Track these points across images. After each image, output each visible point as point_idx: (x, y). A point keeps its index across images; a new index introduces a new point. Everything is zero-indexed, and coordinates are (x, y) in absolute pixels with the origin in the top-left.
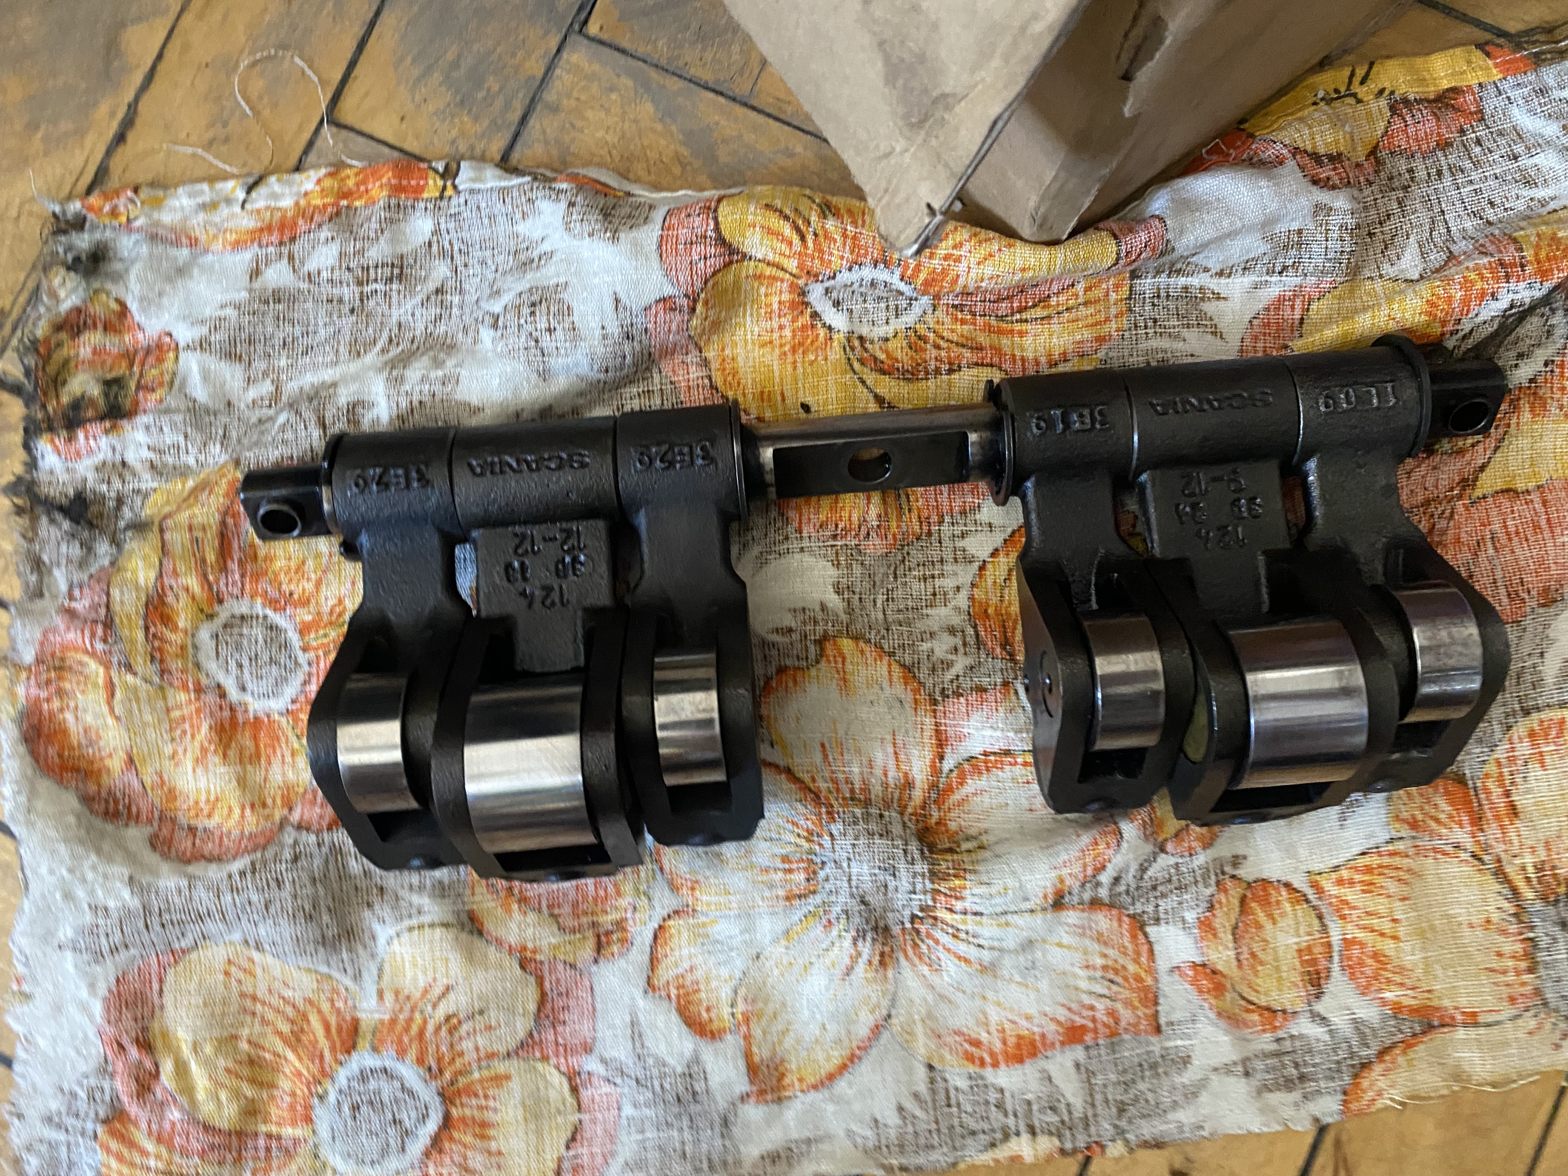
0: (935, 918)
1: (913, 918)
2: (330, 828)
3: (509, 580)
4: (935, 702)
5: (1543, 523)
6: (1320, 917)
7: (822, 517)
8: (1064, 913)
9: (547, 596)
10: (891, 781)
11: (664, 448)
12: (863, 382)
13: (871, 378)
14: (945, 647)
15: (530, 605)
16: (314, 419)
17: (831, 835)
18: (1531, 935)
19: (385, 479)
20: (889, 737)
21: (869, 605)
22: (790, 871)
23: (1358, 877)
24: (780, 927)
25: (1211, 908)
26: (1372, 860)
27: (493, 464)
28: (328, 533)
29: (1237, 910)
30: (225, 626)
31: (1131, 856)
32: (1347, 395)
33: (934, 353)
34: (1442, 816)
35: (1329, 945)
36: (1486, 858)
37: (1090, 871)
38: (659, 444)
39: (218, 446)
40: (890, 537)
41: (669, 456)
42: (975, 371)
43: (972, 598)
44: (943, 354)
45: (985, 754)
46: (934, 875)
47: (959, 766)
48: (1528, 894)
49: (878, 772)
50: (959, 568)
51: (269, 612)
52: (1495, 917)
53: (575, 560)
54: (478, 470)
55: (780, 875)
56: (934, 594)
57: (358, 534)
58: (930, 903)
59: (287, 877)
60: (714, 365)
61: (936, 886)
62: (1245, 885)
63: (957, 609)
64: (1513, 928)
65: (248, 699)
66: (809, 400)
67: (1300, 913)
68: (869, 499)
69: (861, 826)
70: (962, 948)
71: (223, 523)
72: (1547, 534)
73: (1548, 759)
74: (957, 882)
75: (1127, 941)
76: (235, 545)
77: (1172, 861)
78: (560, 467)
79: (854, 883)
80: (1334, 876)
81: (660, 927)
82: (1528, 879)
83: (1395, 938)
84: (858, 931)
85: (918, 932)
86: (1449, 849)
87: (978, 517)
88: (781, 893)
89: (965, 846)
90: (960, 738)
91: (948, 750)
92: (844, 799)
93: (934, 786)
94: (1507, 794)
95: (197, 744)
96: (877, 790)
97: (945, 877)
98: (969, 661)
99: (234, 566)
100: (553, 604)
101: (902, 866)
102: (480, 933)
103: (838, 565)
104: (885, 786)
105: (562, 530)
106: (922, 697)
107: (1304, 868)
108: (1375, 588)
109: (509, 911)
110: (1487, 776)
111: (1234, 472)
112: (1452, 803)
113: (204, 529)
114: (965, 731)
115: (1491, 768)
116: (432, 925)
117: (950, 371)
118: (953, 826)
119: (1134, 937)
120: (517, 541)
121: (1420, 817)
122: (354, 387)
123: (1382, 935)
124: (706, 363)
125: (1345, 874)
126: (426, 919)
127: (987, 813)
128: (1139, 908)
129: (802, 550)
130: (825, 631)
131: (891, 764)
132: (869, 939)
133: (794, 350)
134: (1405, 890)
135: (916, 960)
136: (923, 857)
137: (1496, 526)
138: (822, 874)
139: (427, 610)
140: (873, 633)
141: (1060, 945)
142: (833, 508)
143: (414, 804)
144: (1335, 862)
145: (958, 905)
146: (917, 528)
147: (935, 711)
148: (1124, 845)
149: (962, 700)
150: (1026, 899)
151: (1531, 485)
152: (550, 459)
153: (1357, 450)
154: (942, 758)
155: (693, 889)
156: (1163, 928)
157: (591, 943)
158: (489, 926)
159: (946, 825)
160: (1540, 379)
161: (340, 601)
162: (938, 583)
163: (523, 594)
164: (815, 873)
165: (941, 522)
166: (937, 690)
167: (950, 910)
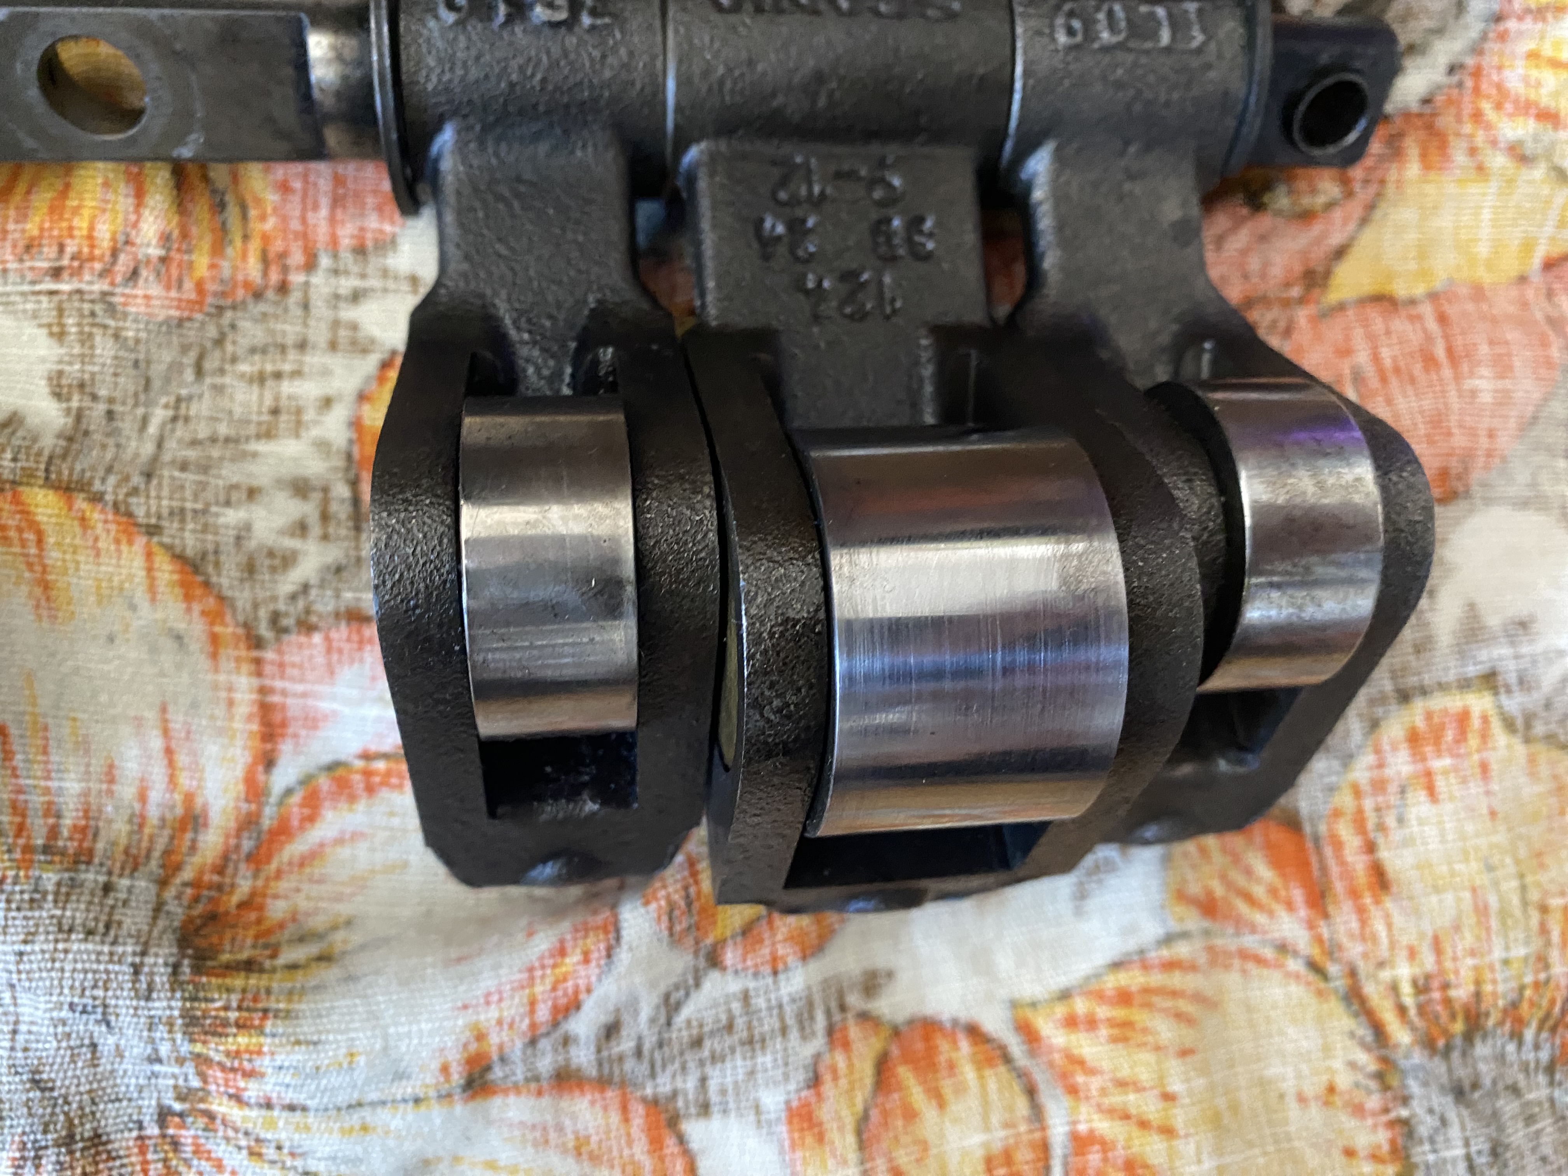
0: (211, 1116)
1: (163, 1115)
4: (257, 643)
6: (1031, 1092)
8: (497, 1102)
10: (153, 813)
14: (280, 521)
18: (1404, 1113)
20: (151, 715)
23: (1103, 1012)
25: (815, 1082)
26: (1132, 979)
29: (869, 1081)
32: (1110, 14)
34: (1259, 891)
35: (1044, 1148)
36: (1333, 969)
37: (543, 1013)
40: (188, 285)
43: (357, 424)
45: (367, 756)
46: (195, 1024)
47: (307, 780)
48: (1401, 1036)
50: (336, 362)
52: (1344, 1080)
56: (277, 412)
58: (195, 1083)
61: (198, 1048)
62: (886, 1033)
63: (324, 445)
64: (1374, 1102)
67: (992, 1085)
68: (140, 195)
69: (49, 910)
72: (1447, 372)
73: (1440, 783)
74: (243, 1040)
75: (640, 1150)
77: (734, 985)
79: (20, 1041)
80: (1060, 1011)
82: (1402, 1010)
83: (1168, 1131)
84: (23, 1148)
85: (176, 1144)
86: (1268, 953)
89: (288, 956)
90: (313, 722)
91: (285, 747)
92: (27, 848)
93: (249, 822)
94: (1370, 847)
96: (113, 830)
97: (219, 1028)
98: (333, 554)
101: (126, 1003)
103: (60, 335)
104: (139, 821)
106: (228, 630)
107: (1004, 993)
110: (1337, 814)
111: (882, 164)
112: (1277, 863)
114: (325, 706)
115: (1346, 800)
118: (276, 910)
119: (656, 1144)
121: (1219, 891)
123: (1144, 1125)
125: (1081, 1006)
128: (664, 1085)
131: (158, 774)
132: (49, 1164)
134: (1188, 1035)
136: (176, 981)
137: (1362, 357)
140: (112, 480)
141: (491, 1165)
142: (56, 209)
144: (1062, 981)
145: (253, 1090)
146: (255, 273)
147: (257, 661)
148: (623, 956)
149: (317, 638)
150: (400, 1076)
151: (1419, 290)
153: (1127, 143)
154: (269, 762)
156: (716, 1122)
159: (261, 908)
160: (1440, 99)
162: (287, 387)
165: (310, 267)
166: (263, 614)
167: (237, 1098)
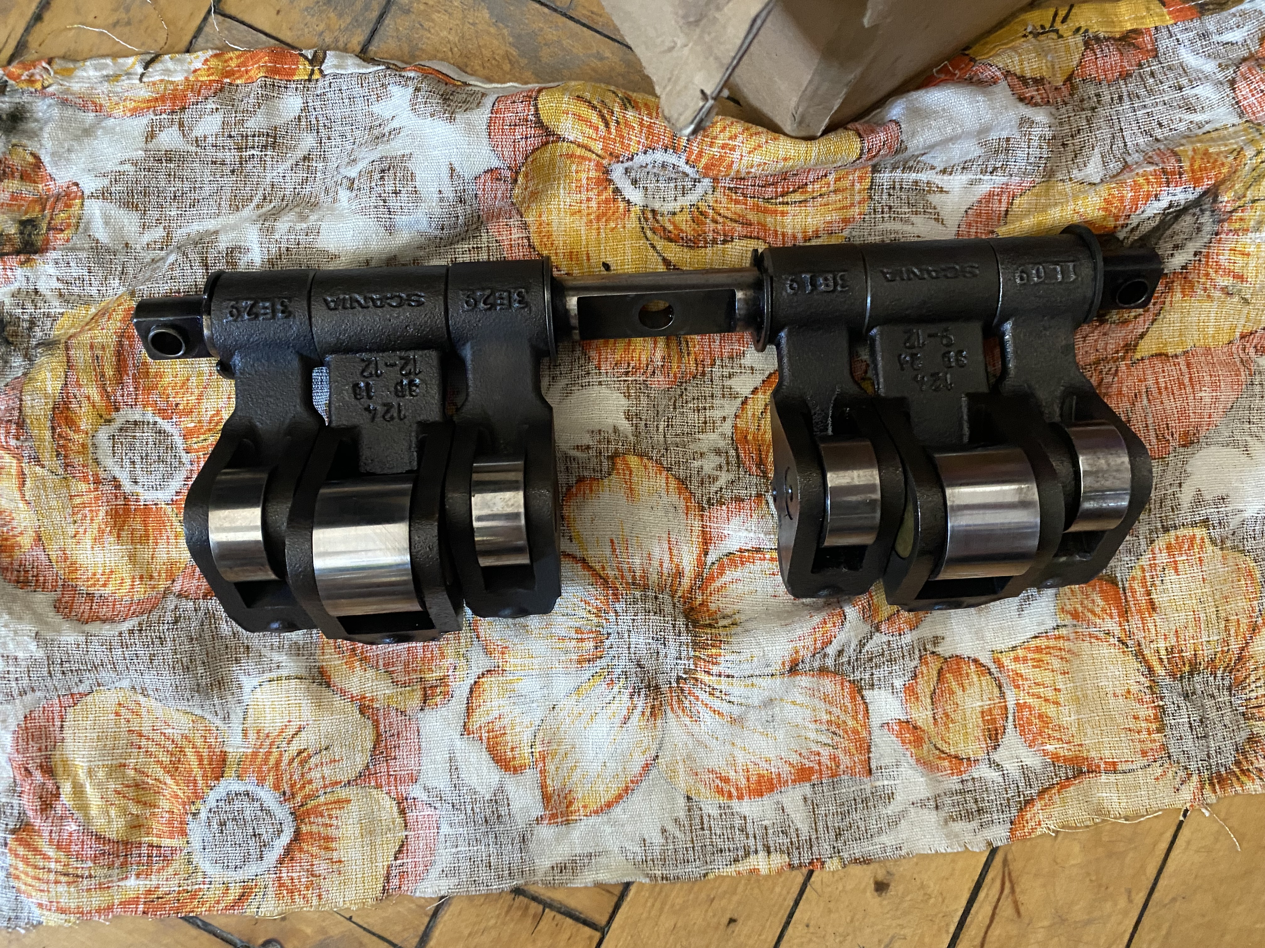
0: (696, 679)
1: (679, 679)
2: (205, 597)
3: (356, 398)
4: (703, 509)
5: (1186, 381)
6: (1000, 687)
7: (617, 357)
8: (799, 678)
9: (387, 412)
10: (665, 571)
11: (488, 292)
12: (654, 247)
13: (660, 244)
14: (713, 465)
15: (373, 419)
16: (198, 260)
17: (616, 612)
18: (1161, 703)
19: (254, 310)
20: (665, 536)
21: (652, 429)
22: (582, 640)
23: (1030, 655)
24: (572, 685)
25: (915, 677)
26: (1042, 642)
27: (344, 299)
28: (209, 355)
29: (935, 679)
30: (121, 429)
31: (852, 634)
32: (1038, 270)
33: (712, 226)
34: (1098, 610)
35: (1006, 708)
36: (1130, 643)
37: (819, 645)
38: (483, 289)
39: (117, 281)
40: (671, 375)
41: (491, 300)
42: (744, 242)
43: (735, 427)
44: (720, 227)
45: (741, 551)
46: (696, 645)
47: (720, 560)
48: (1160, 671)
49: (656, 563)
50: (725, 402)
51: (158, 419)
52: (1134, 688)
53: (411, 383)
54: (332, 305)
55: (574, 643)
56: (705, 423)
57: (232, 355)
58: (692, 667)
59: (169, 635)
60: (533, 229)
61: (697, 654)
62: (942, 660)
63: (723, 435)
64: (1148, 698)
65: (139, 489)
66: (609, 260)
67: (984, 683)
68: (655, 343)
69: (640, 605)
70: (717, 704)
71: (120, 344)
72: (1189, 390)
73: (1180, 566)
74: (714, 651)
75: (847, 701)
76: (130, 363)
77: (885, 639)
78: (399, 306)
79: (632, 650)
80: (1012, 654)
81: (475, 682)
82: (1161, 660)
83: (1057, 703)
84: (634, 688)
85: (682, 690)
86: (1102, 635)
87: (742, 361)
88: (574, 657)
89: (722, 623)
90: (721, 538)
91: (711, 547)
92: (627, 583)
93: (699, 575)
94: (1149, 593)
95: (95, 526)
96: (654, 577)
97: (705, 647)
98: (731, 476)
99: (128, 380)
100: (392, 418)
101: (671, 637)
102: (328, 685)
103: (629, 397)
104: (660, 574)
105: (401, 358)
106: (692, 504)
107: (989, 648)
108: (1054, 426)
109: (352, 668)
110: (1133, 578)
111: (946, 330)
112: (1105, 599)
113: (103, 348)
114: (726, 532)
115: (1138, 573)
116: (288, 678)
117: (725, 242)
118: (713, 607)
119: (853, 698)
120: (364, 364)
121: (1080, 609)
122: (232, 235)
123: (1046, 700)
124: (525, 226)
125: (1020, 652)
126: (284, 673)
127: (741, 598)
128: (858, 675)
129: (600, 383)
130: (616, 449)
131: (666, 557)
132: (642, 695)
133: (598, 219)
134: (1066, 667)
135: (680, 712)
136: (688, 631)
137: (1151, 382)
138: (607, 643)
139: (287, 421)
140: (655, 452)
141: (794, 703)
142: (626, 350)
143: (273, 577)
144: (1014, 643)
145: (715, 669)
146: (693, 368)
147: (702, 516)
148: (847, 624)
149: (724, 507)
150: (768, 666)
151: (1179, 351)
152: (392, 298)
153: (1044, 316)
154: (706, 554)
155: (503, 653)
156: (876, 692)
157: (419, 694)
158: (336, 680)
159: (707, 606)
160: (1190, 267)
161: (218, 412)
162: (708, 414)
163: (367, 409)
164: (602, 642)
165: (713, 365)
166: (705, 499)
167: (708, 673)
